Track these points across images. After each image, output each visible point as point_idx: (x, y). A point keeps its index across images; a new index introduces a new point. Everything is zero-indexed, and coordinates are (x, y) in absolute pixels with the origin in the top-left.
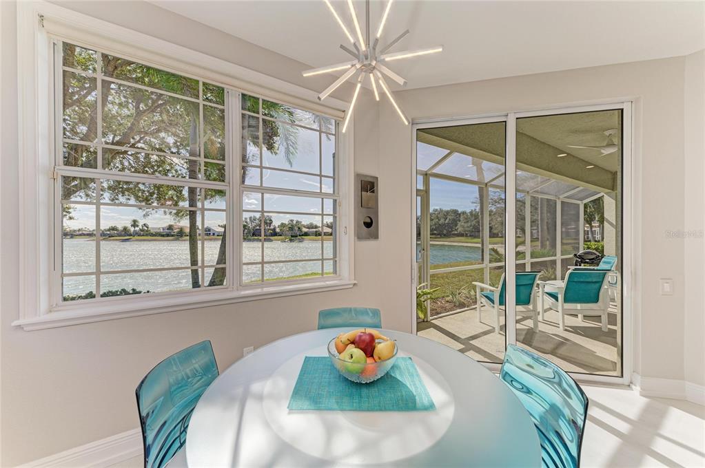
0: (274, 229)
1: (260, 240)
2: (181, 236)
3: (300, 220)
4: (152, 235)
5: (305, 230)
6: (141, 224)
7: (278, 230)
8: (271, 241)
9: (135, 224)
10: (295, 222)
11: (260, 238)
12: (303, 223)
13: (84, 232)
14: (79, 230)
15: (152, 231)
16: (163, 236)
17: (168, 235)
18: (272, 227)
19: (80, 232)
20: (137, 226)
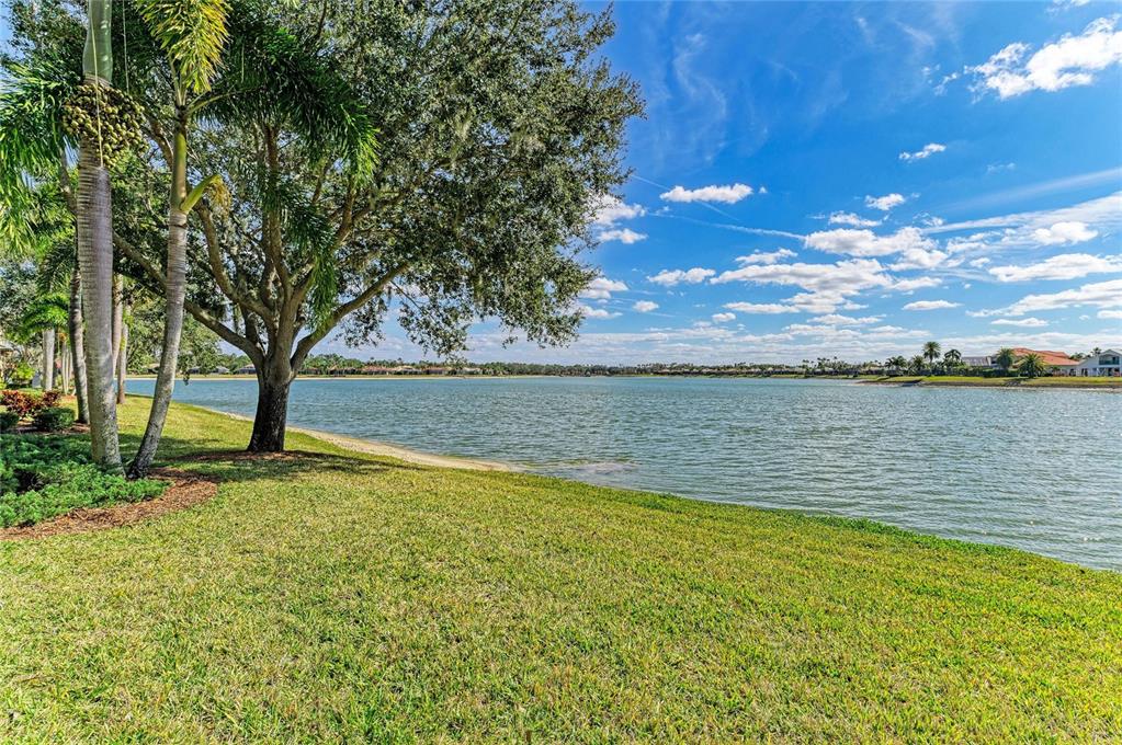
2: (1032, 376)
4: (967, 373)
6: (944, 349)
9: (931, 349)
13: (872, 368)
14: (865, 366)
15: (967, 365)
16: (987, 375)
19: (867, 369)
20: (937, 355)
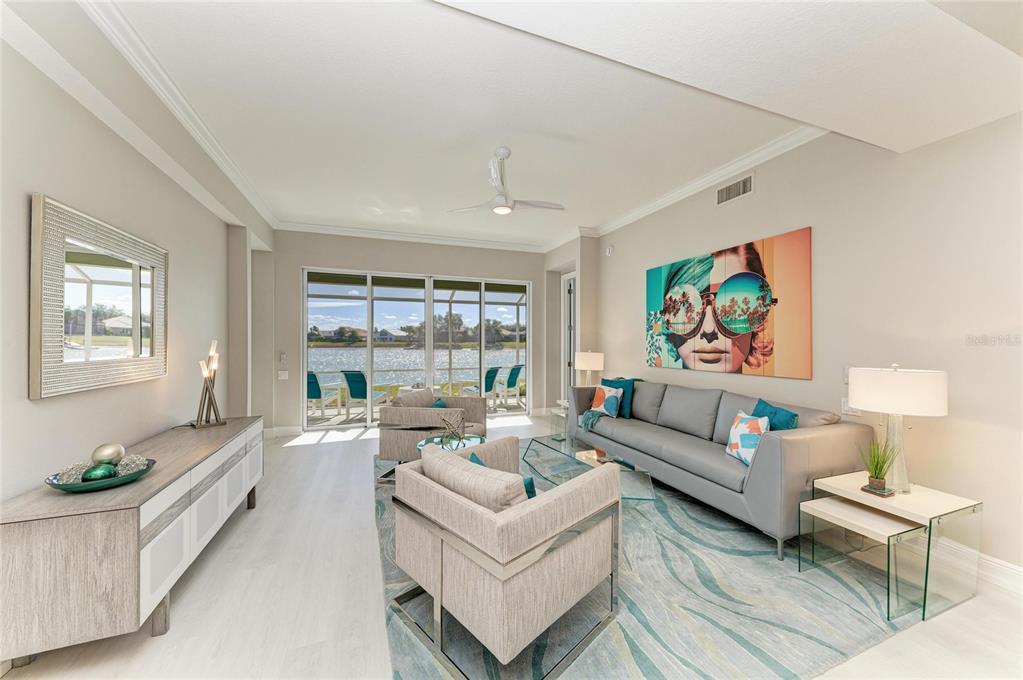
0: (465, 332)
1: (447, 348)
2: (354, 342)
3: (498, 320)
4: (319, 340)
5: (506, 333)
7: (470, 333)
8: (459, 348)
10: (491, 323)
11: (447, 344)
12: (504, 324)
15: (322, 335)
17: (338, 341)
18: (462, 329)
